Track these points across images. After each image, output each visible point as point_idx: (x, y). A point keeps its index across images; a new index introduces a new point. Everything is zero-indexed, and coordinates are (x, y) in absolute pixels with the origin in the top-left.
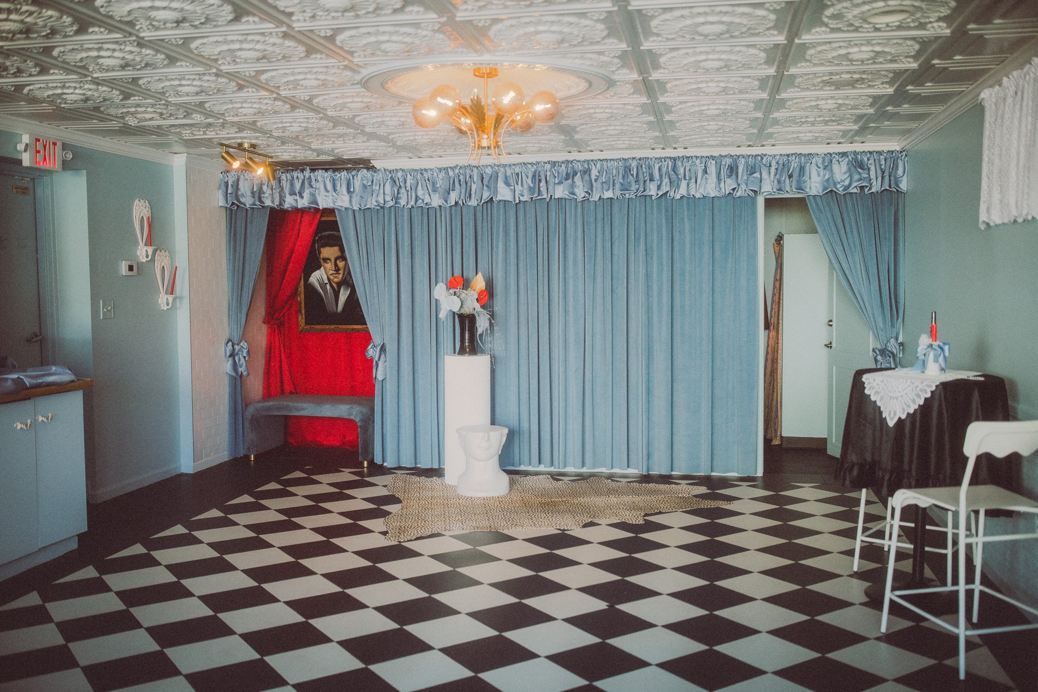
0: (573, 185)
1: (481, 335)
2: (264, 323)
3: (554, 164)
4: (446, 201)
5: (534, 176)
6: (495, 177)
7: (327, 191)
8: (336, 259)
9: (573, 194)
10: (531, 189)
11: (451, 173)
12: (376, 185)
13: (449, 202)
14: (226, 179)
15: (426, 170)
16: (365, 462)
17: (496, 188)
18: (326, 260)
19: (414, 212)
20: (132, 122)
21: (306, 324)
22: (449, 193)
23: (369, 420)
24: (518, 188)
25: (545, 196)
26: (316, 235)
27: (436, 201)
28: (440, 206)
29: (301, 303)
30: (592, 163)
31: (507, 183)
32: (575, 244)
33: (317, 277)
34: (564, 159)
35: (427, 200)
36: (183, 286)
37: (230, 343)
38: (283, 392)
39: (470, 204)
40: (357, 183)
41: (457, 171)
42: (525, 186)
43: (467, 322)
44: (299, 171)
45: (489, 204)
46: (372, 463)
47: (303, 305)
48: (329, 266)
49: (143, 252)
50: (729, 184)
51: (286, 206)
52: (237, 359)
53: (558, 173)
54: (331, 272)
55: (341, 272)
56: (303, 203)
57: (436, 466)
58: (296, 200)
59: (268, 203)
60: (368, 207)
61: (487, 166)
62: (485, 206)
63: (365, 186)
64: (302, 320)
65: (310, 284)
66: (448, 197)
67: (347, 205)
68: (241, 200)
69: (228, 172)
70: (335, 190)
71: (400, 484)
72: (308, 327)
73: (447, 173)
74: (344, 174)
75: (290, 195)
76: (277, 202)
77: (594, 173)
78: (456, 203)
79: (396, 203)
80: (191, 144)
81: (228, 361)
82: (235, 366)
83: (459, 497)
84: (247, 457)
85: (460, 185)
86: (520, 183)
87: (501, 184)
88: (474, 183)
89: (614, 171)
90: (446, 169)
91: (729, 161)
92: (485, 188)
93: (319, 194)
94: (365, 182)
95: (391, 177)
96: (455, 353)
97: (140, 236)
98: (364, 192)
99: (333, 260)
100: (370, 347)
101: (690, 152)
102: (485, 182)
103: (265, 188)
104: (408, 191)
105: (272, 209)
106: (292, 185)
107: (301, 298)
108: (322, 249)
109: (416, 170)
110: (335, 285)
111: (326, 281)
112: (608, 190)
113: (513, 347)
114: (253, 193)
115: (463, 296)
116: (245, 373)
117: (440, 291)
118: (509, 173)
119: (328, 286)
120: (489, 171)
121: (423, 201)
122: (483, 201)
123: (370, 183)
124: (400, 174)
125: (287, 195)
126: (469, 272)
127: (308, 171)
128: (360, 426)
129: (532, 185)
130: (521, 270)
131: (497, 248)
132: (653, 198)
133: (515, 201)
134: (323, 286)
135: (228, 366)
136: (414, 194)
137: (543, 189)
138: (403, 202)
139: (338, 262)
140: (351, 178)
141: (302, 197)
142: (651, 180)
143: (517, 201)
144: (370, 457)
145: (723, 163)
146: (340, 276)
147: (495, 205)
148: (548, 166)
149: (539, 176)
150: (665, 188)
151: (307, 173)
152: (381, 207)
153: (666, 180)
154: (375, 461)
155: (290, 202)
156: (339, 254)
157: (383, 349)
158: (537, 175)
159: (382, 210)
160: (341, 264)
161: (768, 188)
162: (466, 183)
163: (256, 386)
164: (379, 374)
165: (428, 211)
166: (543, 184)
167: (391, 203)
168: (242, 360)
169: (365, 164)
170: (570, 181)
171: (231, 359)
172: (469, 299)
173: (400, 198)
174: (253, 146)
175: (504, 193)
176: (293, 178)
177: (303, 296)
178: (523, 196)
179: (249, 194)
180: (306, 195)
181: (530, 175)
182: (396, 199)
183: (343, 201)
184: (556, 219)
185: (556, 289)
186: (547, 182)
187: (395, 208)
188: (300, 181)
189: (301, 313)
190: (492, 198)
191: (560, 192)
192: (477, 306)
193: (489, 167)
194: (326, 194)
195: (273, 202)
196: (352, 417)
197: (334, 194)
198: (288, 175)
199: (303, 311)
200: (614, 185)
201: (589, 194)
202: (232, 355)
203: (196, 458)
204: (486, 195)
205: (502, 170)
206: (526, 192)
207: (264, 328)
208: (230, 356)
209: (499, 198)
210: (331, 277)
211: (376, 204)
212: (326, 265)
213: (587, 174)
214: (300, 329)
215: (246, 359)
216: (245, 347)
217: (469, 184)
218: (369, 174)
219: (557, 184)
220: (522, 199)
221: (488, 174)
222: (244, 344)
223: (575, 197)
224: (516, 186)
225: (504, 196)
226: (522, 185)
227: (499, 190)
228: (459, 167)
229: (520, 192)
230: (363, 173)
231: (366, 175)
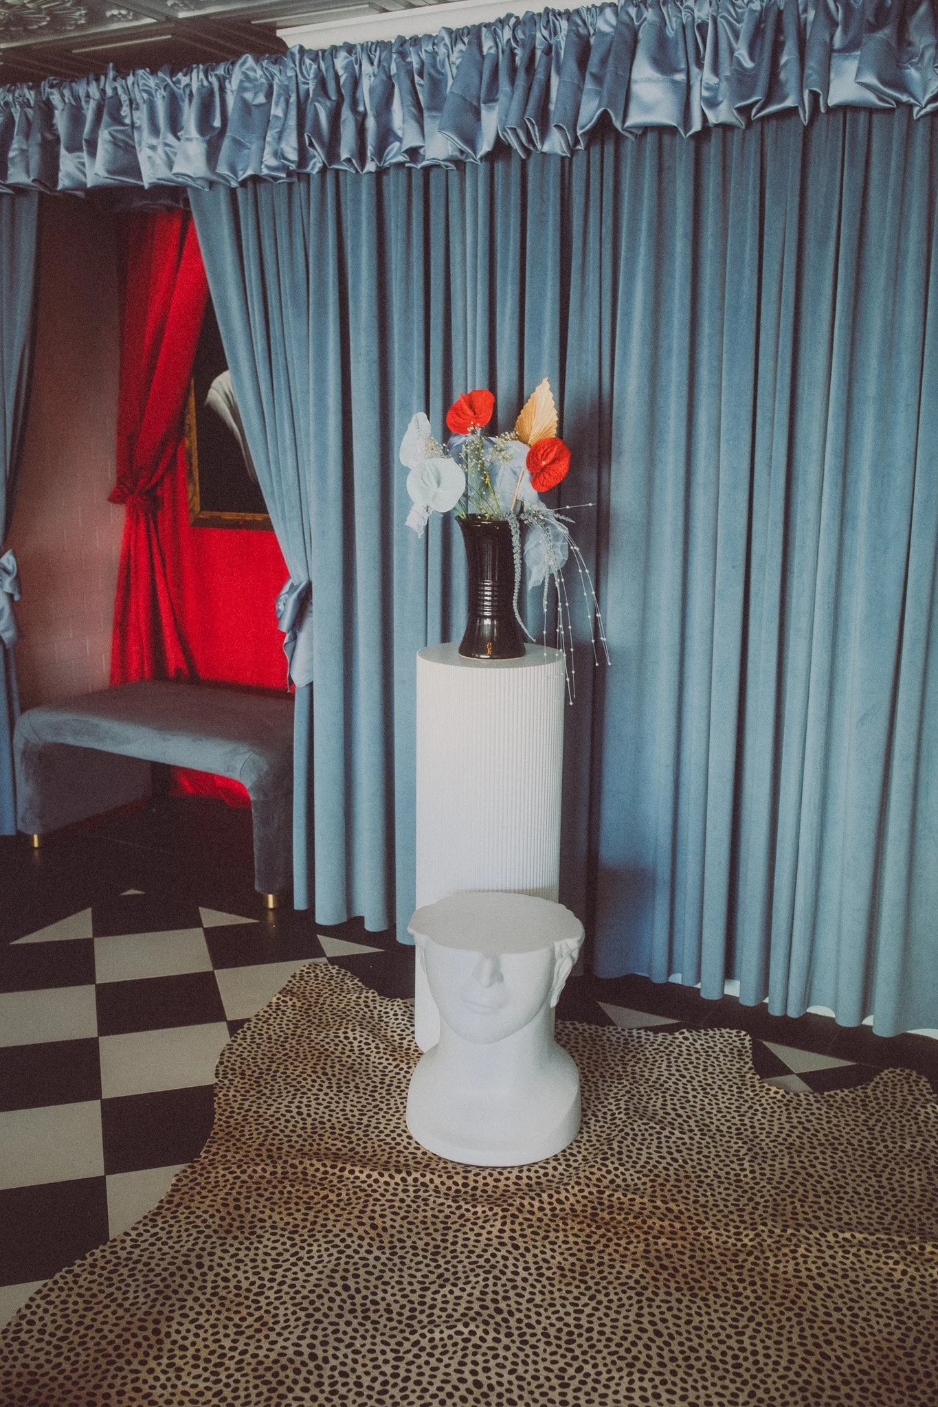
0: (897, 50)
2: (115, 498)
5: (758, 30)
6: (622, 46)
7: (156, 131)
9: (899, 85)
10: (743, 81)
11: (487, 44)
12: (277, 105)
13: (476, 144)
15: (416, 41)
16: (270, 897)
17: (625, 84)
21: (203, 507)
22: (476, 115)
23: (275, 788)
24: (701, 79)
25: (792, 103)
27: (440, 142)
29: (190, 456)
31: (663, 63)
32: (895, 279)
33: (226, 388)
35: (413, 140)
39: (544, 149)
40: (231, 102)
41: (506, 36)
42: (726, 70)
43: (489, 547)
44: (90, 77)
47: (195, 461)
51: (62, 182)
60: (250, 171)
61: (601, 9)
63: (246, 107)
65: (209, 407)
66: (474, 127)
70: (174, 129)
72: (206, 515)
73: (476, 43)
74: (197, 76)
75: (70, 150)
76: (34, 172)
79: (335, 159)
84: (23, 838)
85: (512, 81)
86: (707, 62)
87: (643, 69)
88: (559, 73)
90: (475, 33)
92: (589, 85)
93: (140, 145)
94: (248, 96)
95: (320, 73)
98: (246, 126)
100: (283, 592)
102: (593, 65)
106: (75, 120)
107: (191, 441)
109: (383, 45)
118: (672, 25)
120: (606, 24)
121: (404, 145)
123: (262, 99)
124: (341, 61)
125: (64, 150)
127: (112, 76)
128: (256, 803)
129: (749, 64)
133: (687, 126)
136: (377, 125)
137: (788, 75)
138: (344, 151)
140: (216, 85)
141: (93, 154)
143: (697, 126)
144: (280, 885)
147: (623, 147)
151: (109, 82)
152: (291, 174)
158: (771, 27)
164: (298, 668)
165: (421, 178)
166: (787, 54)
167: (322, 161)
170: (885, 33)
175: (651, 99)
176: (77, 99)
177: (194, 437)
178: (715, 106)
180: (103, 145)
181: (744, 28)
182: (327, 141)
183: (187, 158)
184: (830, 189)
186: (802, 48)
187: (331, 174)
188: (92, 106)
189: (192, 478)
190: (612, 118)
191: (848, 82)
192: (531, 496)
194: (154, 141)
196: (236, 776)
197: (170, 139)
198: (67, 93)
199: (196, 475)
204: (589, 111)
206: (725, 92)
209: (636, 118)
211: (273, 163)
214: (191, 521)
215: (17, 598)
216: (10, 567)
217: (540, 76)
218: (260, 72)
219: (841, 51)
220: (712, 119)
221: (604, 34)
222: (8, 561)
223: (904, 98)
224: (694, 70)
225: (647, 109)
226: (716, 70)
227: (636, 89)
228: (513, 21)
229: (706, 94)
230: (244, 68)
231: (251, 74)
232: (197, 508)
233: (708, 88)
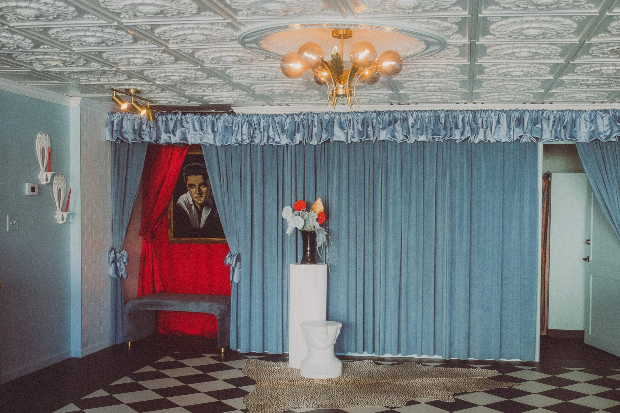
0: (394, 130)
1: (320, 248)
2: (140, 235)
3: (379, 113)
4: (292, 141)
5: (363, 123)
6: (331, 123)
7: (195, 130)
8: (200, 185)
9: (394, 137)
10: (361, 133)
11: (296, 118)
12: (235, 127)
13: (294, 141)
14: (113, 119)
15: (276, 116)
16: (223, 349)
17: (332, 131)
18: (191, 186)
19: (266, 148)
20: (39, 68)
21: (175, 237)
22: (295, 135)
23: (226, 315)
24: (350, 131)
25: (371, 139)
26: (183, 166)
27: (284, 140)
28: (287, 145)
29: (170, 220)
30: (409, 113)
31: (341, 127)
32: (395, 177)
33: (185, 199)
34: (387, 109)
35: (277, 139)
36: (76, 205)
37: (113, 252)
38: (154, 292)
39: (311, 143)
40: (220, 125)
41: (301, 117)
42: (356, 130)
43: (309, 237)
44: (172, 114)
45: (326, 144)
46: (227, 349)
47: (172, 222)
48: (194, 190)
49: (43, 176)
50: (517, 133)
51: (162, 141)
52: (118, 264)
53: (383, 120)
54: (195, 195)
55: (204, 195)
56: (176, 139)
57: (280, 352)
58: (170, 137)
59: (147, 139)
60: (229, 144)
61: (325, 114)
62: (323, 146)
63: (226, 127)
64: (171, 233)
65: (178, 205)
66: (293, 138)
67: (211, 142)
68: (125, 136)
69: (114, 113)
70: (202, 129)
71: (253, 367)
72: (175, 239)
73: (293, 118)
74: (209, 117)
75: (165, 133)
76: (154, 139)
77: (411, 121)
78: (301, 142)
79: (251, 141)
80: (85, 88)
81: (111, 266)
82: (116, 270)
83: (302, 379)
84: (125, 344)
85: (304, 128)
86: (351, 127)
87: (336, 128)
88: (315, 126)
89: (427, 120)
90: (292, 115)
91: (517, 114)
92: (324, 131)
93: (189, 133)
94: (226, 124)
95: (248, 121)
96: (297, 261)
97: (41, 162)
98: (226, 132)
99: (197, 186)
100: (228, 256)
101: (485, 107)
102: (324, 125)
103: (144, 127)
104: (261, 132)
105: (150, 145)
106: (167, 125)
108: (189, 177)
109: (267, 115)
110: (198, 206)
111: (191, 203)
112: (422, 135)
113: (344, 257)
114: (134, 130)
115: (305, 216)
116: (124, 276)
117: (287, 212)
118: (343, 119)
119: (193, 207)
120: (327, 117)
121: (274, 140)
122: (322, 141)
123: (230, 125)
124: (255, 118)
125: (163, 133)
126: (310, 198)
127: (180, 114)
128: (219, 320)
129: (361, 130)
130: (352, 197)
131: (333, 178)
132: (457, 142)
133: (347, 141)
134: (189, 206)
135: (111, 271)
136: (266, 135)
137: (370, 133)
138: (257, 141)
139: (201, 187)
140: (215, 120)
141: (175, 135)
142: (457, 127)
143: (349, 142)
144: (227, 344)
145: (513, 115)
146: (203, 199)
147: (331, 144)
148: (374, 115)
149: (367, 122)
150: (467, 134)
151: (179, 116)
152: (239, 144)
153: (468, 128)
154: (231, 348)
155: (164, 138)
156: (202, 181)
157: (239, 258)
158: (366, 122)
159: (240, 147)
160: (204, 189)
161: (547, 136)
162: (309, 127)
163: (133, 285)
164: (235, 279)
165: (277, 148)
166: (370, 128)
167: (248, 141)
168: (123, 266)
169: (225, 109)
170: (392, 127)
171: (113, 265)
172: (310, 219)
173: (255, 137)
174: (138, 92)
175: (339, 135)
176: (167, 119)
177: (172, 214)
178: (354, 138)
179: (131, 131)
180: (178, 133)
181: (360, 122)
182: (252, 137)
183: (208, 139)
184: (380, 157)
185: (379, 213)
186: (373, 127)
187: (251, 145)
188: (174, 122)
189: (171, 228)
190: (329, 139)
191: (383, 135)
192: (317, 225)
193: (327, 115)
194: (195, 133)
195: (151, 138)
196: (213, 313)
197: (201, 133)
198: (164, 117)
199: (172, 226)
200: (427, 131)
201: (407, 138)
202: (115, 261)
203: (84, 344)
204: (324, 136)
205: (338, 117)
206: (356, 135)
207: (140, 240)
208: (113, 262)
209: (335, 139)
210: (196, 200)
211: (235, 141)
212: (192, 190)
213: (406, 122)
214: (170, 241)
215: (126, 264)
216: (125, 255)
217: (311, 128)
218: (230, 118)
219: (382, 129)
220: (353, 140)
221: (326, 120)
222: (125, 253)
223: (396, 140)
224: (349, 130)
225: (339, 137)
226: (353, 129)
227: (335, 132)
228: (303, 114)
229: (351, 135)
230: (225, 116)
231: (227, 118)
232: (172, 237)
233: (352, 134)
